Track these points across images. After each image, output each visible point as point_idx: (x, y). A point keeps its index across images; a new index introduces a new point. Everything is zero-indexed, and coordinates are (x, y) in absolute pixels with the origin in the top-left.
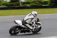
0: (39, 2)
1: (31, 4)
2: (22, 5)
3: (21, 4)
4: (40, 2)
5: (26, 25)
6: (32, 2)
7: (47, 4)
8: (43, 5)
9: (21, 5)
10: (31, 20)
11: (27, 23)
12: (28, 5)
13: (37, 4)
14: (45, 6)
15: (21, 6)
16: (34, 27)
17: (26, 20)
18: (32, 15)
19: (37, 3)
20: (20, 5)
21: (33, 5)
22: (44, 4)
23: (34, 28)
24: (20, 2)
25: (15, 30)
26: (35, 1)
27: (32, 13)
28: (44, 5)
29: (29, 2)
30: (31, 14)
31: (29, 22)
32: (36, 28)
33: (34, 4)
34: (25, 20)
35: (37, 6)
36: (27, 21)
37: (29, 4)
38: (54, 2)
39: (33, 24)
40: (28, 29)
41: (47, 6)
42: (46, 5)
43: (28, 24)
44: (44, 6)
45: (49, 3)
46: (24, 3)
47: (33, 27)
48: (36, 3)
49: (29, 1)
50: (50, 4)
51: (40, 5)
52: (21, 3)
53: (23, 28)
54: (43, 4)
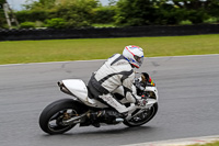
0: (79, 12)
1: (49, 21)
2: (13, 24)
3: (10, 19)
4: (86, 13)
5: (104, 97)
6: (53, 13)
7: (113, 21)
8: (97, 26)
9: (9, 24)
10: (122, 80)
11: (106, 92)
12: (38, 25)
13: (71, 22)
14: (104, 29)
15: (11, 28)
16: (133, 105)
17: (103, 81)
18: (123, 60)
19: (74, 19)
20: (6, 22)
21: (58, 24)
22: (100, 22)
23: (130, 108)
24: (6, 11)
25: (60, 114)
26: (66, 10)
27: (126, 53)
28: (101, 26)
29: (43, 13)
30: (122, 57)
31: (114, 87)
32: (138, 110)
33: (61, 21)
34: (98, 78)
35: (71, 27)
36: (106, 84)
37: (42, 20)
38: (136, 15)
39: (128, 93)
40: (110, 113)
41: (110, 28)
42: (107, 26)
43: (109, 95)
44: (98, 30)
45: (117, 18)
46: (21, 17)
47: (128, 105)
48: (68, 18)
49: (42, 10)
50: (123, 22)
51: (85, 25)
52: (11, 15)
53: (91, 108)
54: (94, 22)
